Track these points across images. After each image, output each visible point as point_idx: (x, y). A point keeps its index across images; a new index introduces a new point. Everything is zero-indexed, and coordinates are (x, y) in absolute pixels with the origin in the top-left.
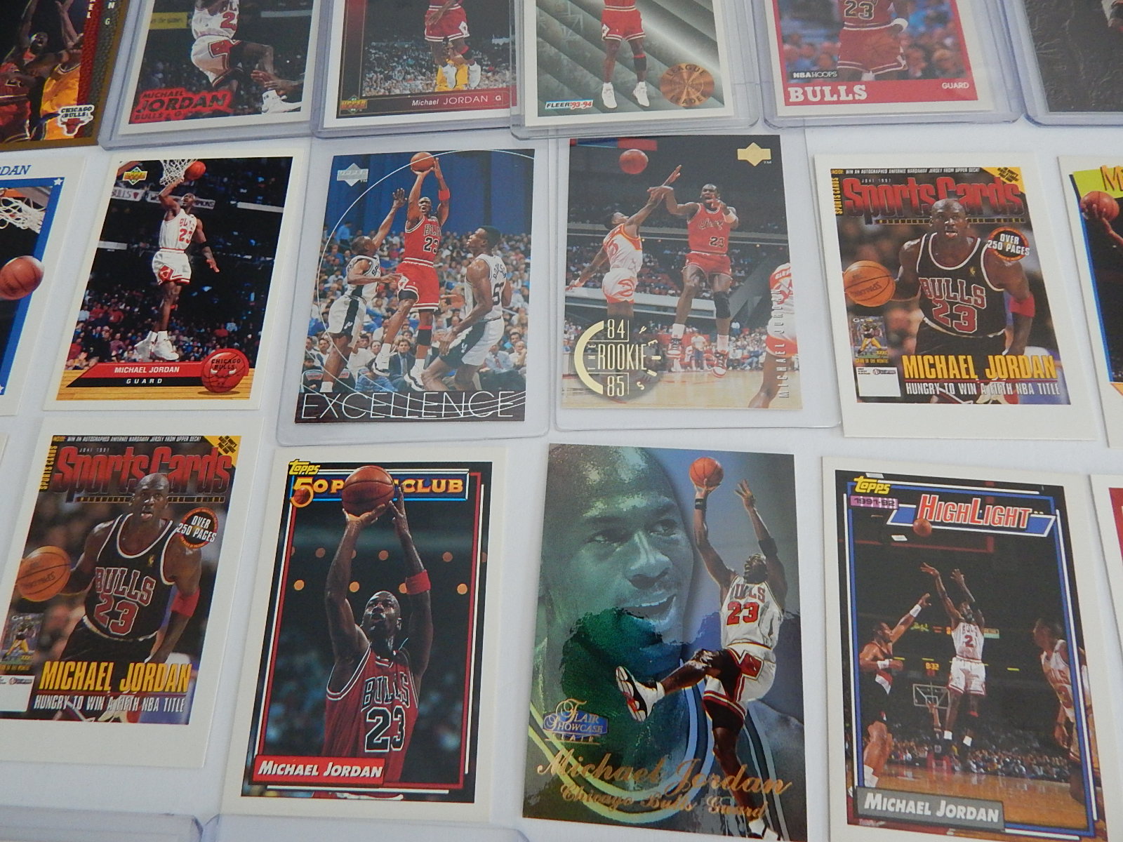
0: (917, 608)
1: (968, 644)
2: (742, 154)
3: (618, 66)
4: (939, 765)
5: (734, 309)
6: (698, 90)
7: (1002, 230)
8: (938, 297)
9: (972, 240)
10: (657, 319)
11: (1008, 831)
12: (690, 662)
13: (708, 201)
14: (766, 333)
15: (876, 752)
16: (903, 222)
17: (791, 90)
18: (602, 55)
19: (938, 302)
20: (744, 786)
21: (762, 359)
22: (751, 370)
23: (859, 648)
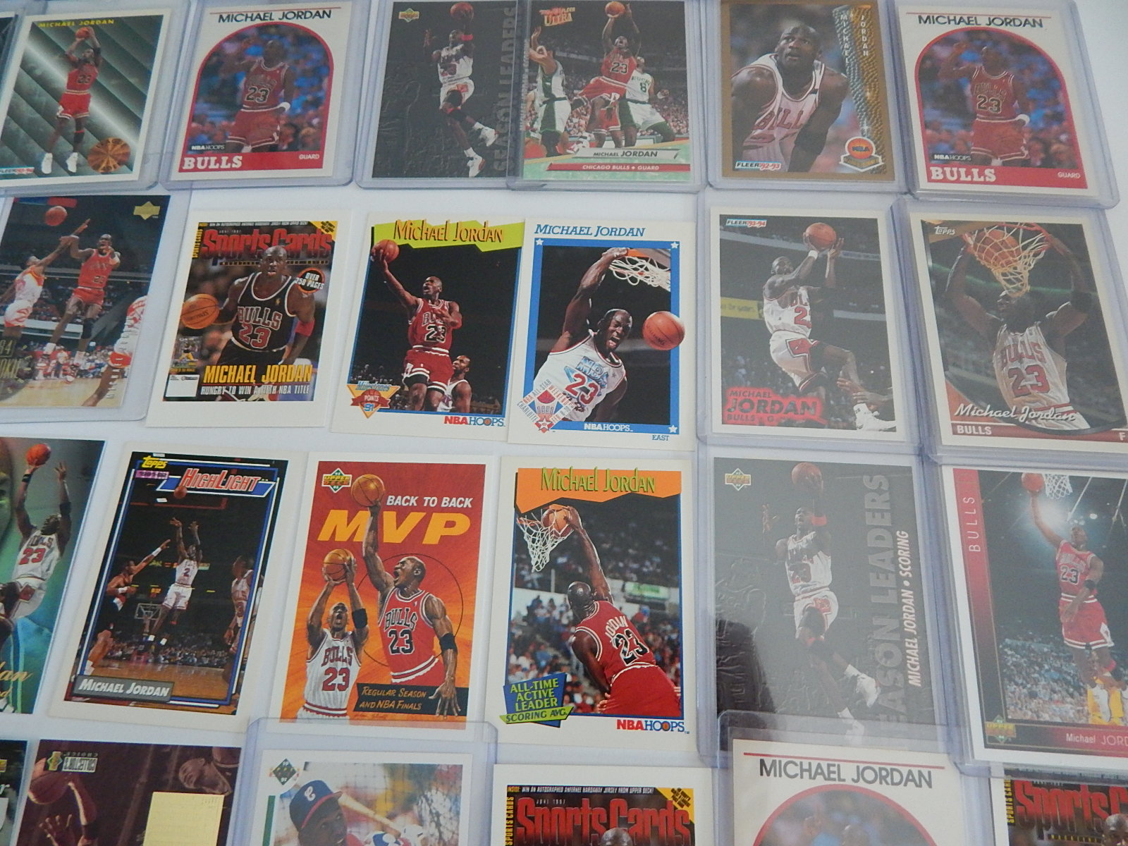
0: (159, 550)
1: (186, 575)
2: (138, 210)
3: (61, 139)
4: (139, 659)
5: (94, 333)
6: (116, 159)
7: (309, 269)
8: (246, 321)
9: (285, 277)
10: (36, 339)
11: (171, 702)
13: (102, 247)
14: (112, 350)
15: (99, 651)
16: (240, 263)
17: (187, 159)
18: (51, 129)
19: (245, 325)
21: (103, 370)
22: (93, 378)
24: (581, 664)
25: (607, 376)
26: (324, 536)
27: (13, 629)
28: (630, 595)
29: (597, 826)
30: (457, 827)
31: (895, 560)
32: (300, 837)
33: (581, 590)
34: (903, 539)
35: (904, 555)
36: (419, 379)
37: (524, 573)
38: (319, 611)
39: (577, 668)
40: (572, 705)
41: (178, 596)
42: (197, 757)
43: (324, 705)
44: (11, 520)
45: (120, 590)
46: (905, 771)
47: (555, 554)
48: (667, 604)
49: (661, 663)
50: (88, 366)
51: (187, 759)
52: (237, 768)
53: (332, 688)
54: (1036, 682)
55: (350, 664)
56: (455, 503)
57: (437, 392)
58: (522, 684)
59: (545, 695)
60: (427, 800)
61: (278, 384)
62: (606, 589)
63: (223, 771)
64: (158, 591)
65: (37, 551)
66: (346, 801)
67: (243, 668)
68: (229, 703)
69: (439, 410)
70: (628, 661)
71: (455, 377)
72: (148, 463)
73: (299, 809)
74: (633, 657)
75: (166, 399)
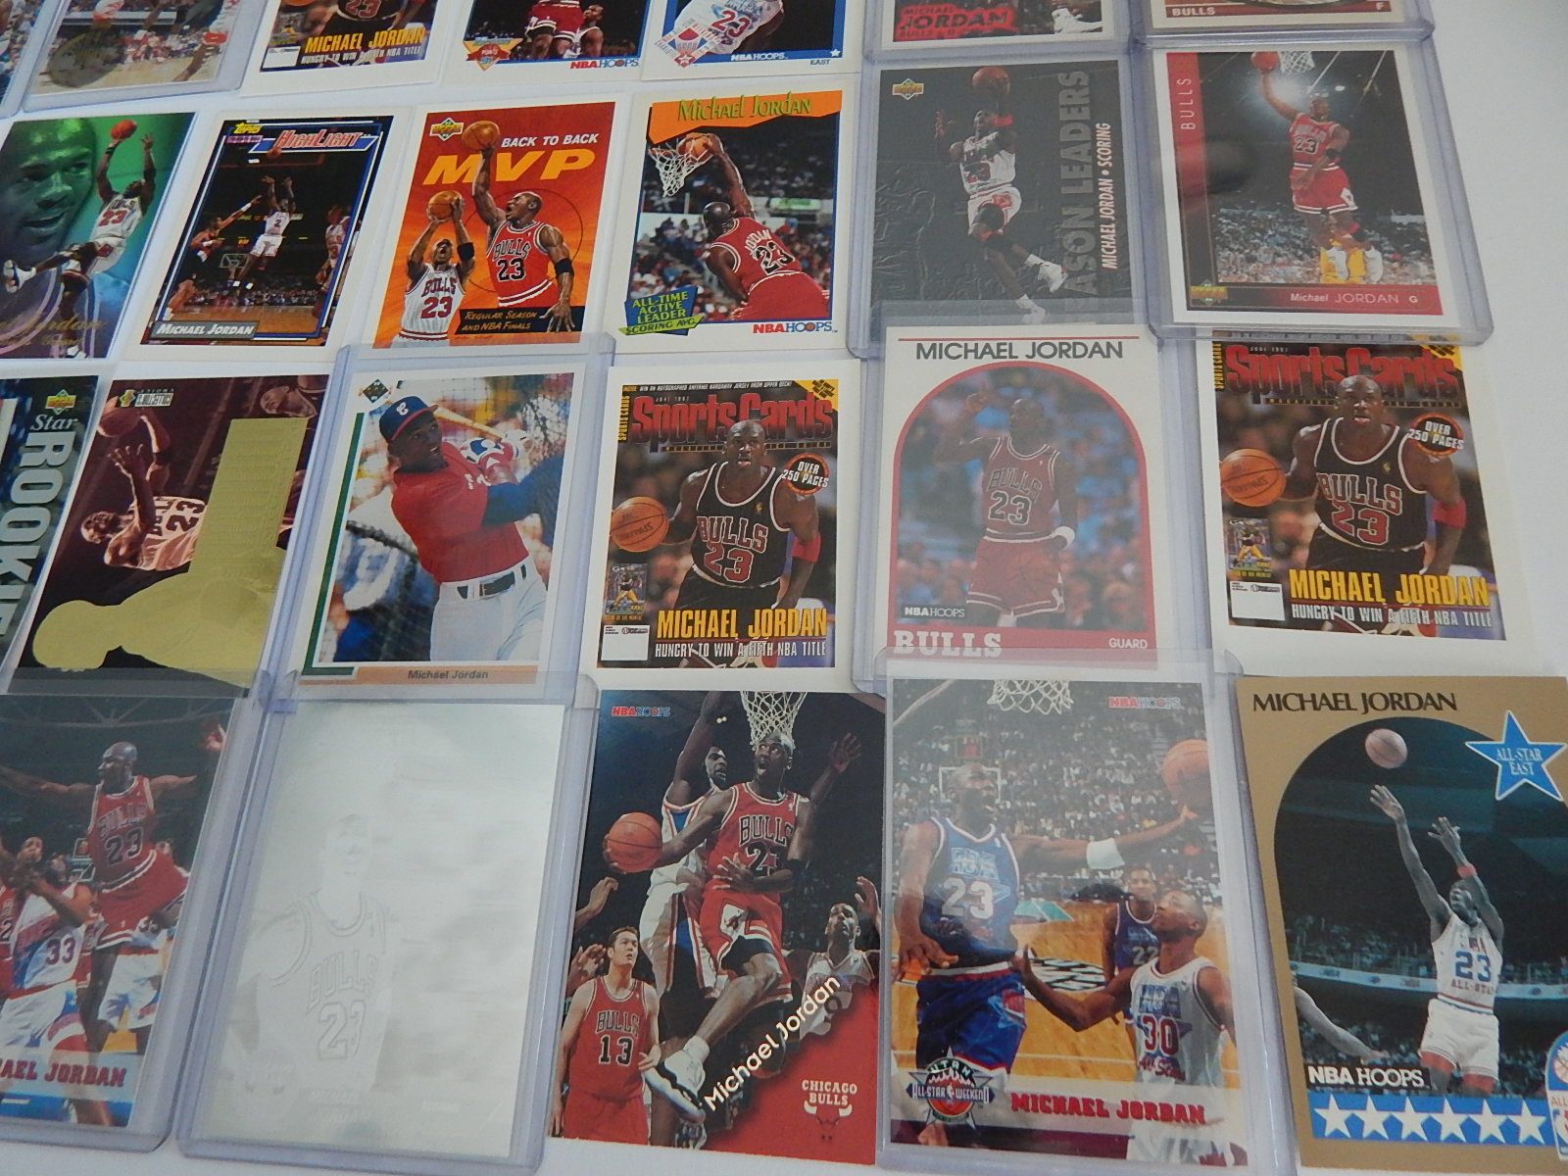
0: (249, 205)
1: (277, 225)
10: (125, 28)
12: (62, 253)
20: (73, 326)
21: (196, 49)
23: (194, 234)
24: (715, 277)
25: (761, 9)
26: (431, 179)
27: (89, 283)
28: (776, 209)
29: (723, 418)
30: (565, 430)
31: (1093, 152)
32: (389, 448)
33: (718, 209)
34: (1103, 131)
35: (1104, 146)
36: (546, 30)
37: (653, 198)
38: (421, 248)
39: (711, 280)
40: (703, 314)
41: (268, 245)
42: (281, 385)
43: (422, 331)
44: (92, 188)
45: (205, 244)
46: (1090, 344)
47: (691, 178)
48: (818, 215)
49: (809, 270)
50: (181, 46)
51: (270, 387)
52: (323, 394)
53: (433, 315)
54: (1256, 247)
55: (453, 292)
56: (578, 139)
57: (563, 42)
58: (646, 299)
59: (672, 307)
60: (533, 406)
61: (386, 48)
62: (748, 206)
63: (307, 396)
64: (246, 241)
65: (117, 213)
66: (442, 413)
67: (335, 303)
68: (319, 336)
69: (565, 56)
70: (769, 270)
71: (586, 24)
72: (240, 129)
73: (389, 423)
74: (776, 267)
75: (263, 70)
